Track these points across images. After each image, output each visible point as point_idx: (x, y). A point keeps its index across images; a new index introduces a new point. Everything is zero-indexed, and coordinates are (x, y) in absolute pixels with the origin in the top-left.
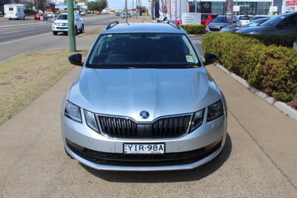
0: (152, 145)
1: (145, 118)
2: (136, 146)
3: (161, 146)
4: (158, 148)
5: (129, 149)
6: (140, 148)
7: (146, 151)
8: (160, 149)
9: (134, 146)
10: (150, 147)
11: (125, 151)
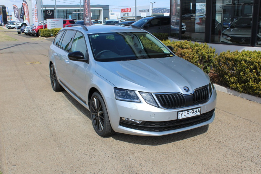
0: (194, 110)
1: (187, 91)
2: (185, 112)
3: (199, 110)
4: (197, 111)
5: (181, 115)
6: (187, 113)
7: (191, 114)
8: (198, 112)
9: (184, 112)
10: (193, 111)
11: (179, 117)
